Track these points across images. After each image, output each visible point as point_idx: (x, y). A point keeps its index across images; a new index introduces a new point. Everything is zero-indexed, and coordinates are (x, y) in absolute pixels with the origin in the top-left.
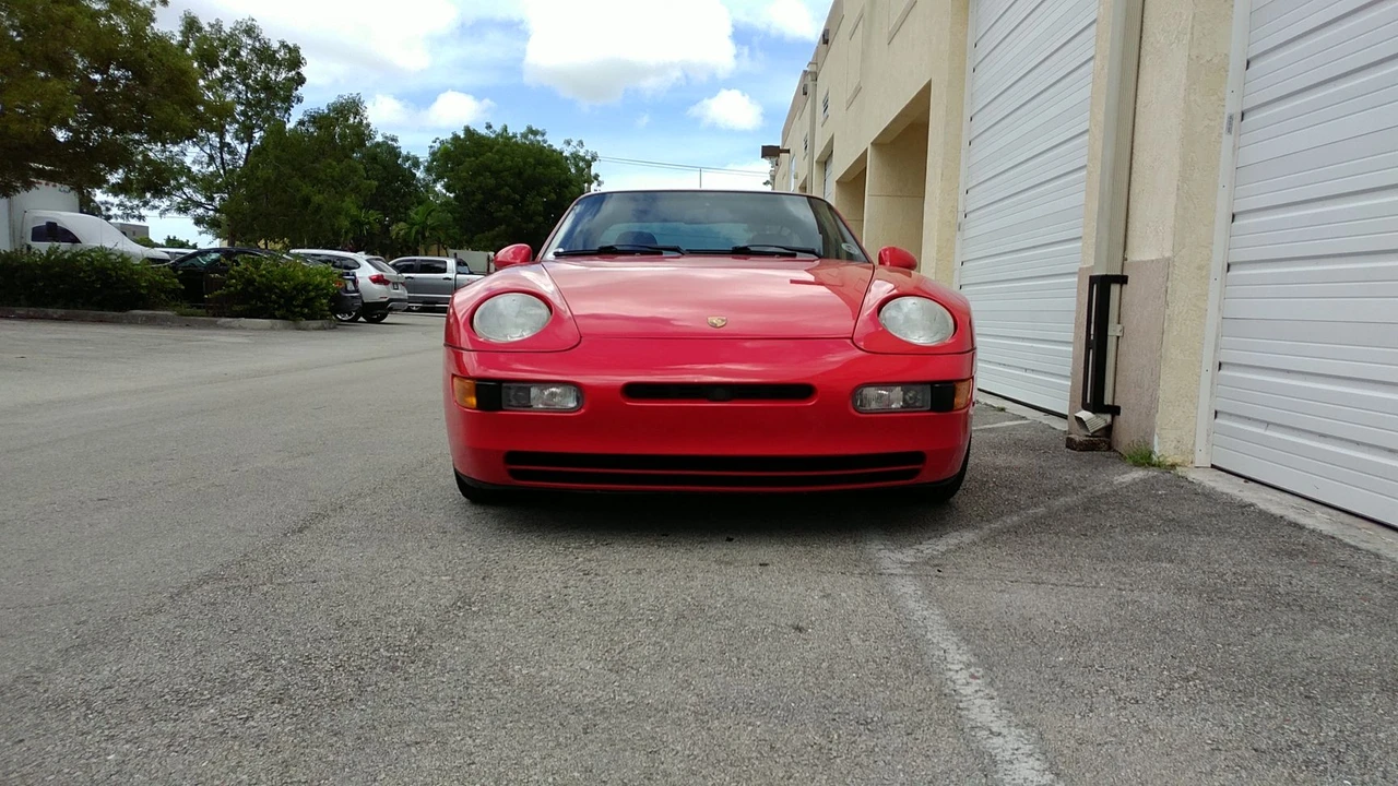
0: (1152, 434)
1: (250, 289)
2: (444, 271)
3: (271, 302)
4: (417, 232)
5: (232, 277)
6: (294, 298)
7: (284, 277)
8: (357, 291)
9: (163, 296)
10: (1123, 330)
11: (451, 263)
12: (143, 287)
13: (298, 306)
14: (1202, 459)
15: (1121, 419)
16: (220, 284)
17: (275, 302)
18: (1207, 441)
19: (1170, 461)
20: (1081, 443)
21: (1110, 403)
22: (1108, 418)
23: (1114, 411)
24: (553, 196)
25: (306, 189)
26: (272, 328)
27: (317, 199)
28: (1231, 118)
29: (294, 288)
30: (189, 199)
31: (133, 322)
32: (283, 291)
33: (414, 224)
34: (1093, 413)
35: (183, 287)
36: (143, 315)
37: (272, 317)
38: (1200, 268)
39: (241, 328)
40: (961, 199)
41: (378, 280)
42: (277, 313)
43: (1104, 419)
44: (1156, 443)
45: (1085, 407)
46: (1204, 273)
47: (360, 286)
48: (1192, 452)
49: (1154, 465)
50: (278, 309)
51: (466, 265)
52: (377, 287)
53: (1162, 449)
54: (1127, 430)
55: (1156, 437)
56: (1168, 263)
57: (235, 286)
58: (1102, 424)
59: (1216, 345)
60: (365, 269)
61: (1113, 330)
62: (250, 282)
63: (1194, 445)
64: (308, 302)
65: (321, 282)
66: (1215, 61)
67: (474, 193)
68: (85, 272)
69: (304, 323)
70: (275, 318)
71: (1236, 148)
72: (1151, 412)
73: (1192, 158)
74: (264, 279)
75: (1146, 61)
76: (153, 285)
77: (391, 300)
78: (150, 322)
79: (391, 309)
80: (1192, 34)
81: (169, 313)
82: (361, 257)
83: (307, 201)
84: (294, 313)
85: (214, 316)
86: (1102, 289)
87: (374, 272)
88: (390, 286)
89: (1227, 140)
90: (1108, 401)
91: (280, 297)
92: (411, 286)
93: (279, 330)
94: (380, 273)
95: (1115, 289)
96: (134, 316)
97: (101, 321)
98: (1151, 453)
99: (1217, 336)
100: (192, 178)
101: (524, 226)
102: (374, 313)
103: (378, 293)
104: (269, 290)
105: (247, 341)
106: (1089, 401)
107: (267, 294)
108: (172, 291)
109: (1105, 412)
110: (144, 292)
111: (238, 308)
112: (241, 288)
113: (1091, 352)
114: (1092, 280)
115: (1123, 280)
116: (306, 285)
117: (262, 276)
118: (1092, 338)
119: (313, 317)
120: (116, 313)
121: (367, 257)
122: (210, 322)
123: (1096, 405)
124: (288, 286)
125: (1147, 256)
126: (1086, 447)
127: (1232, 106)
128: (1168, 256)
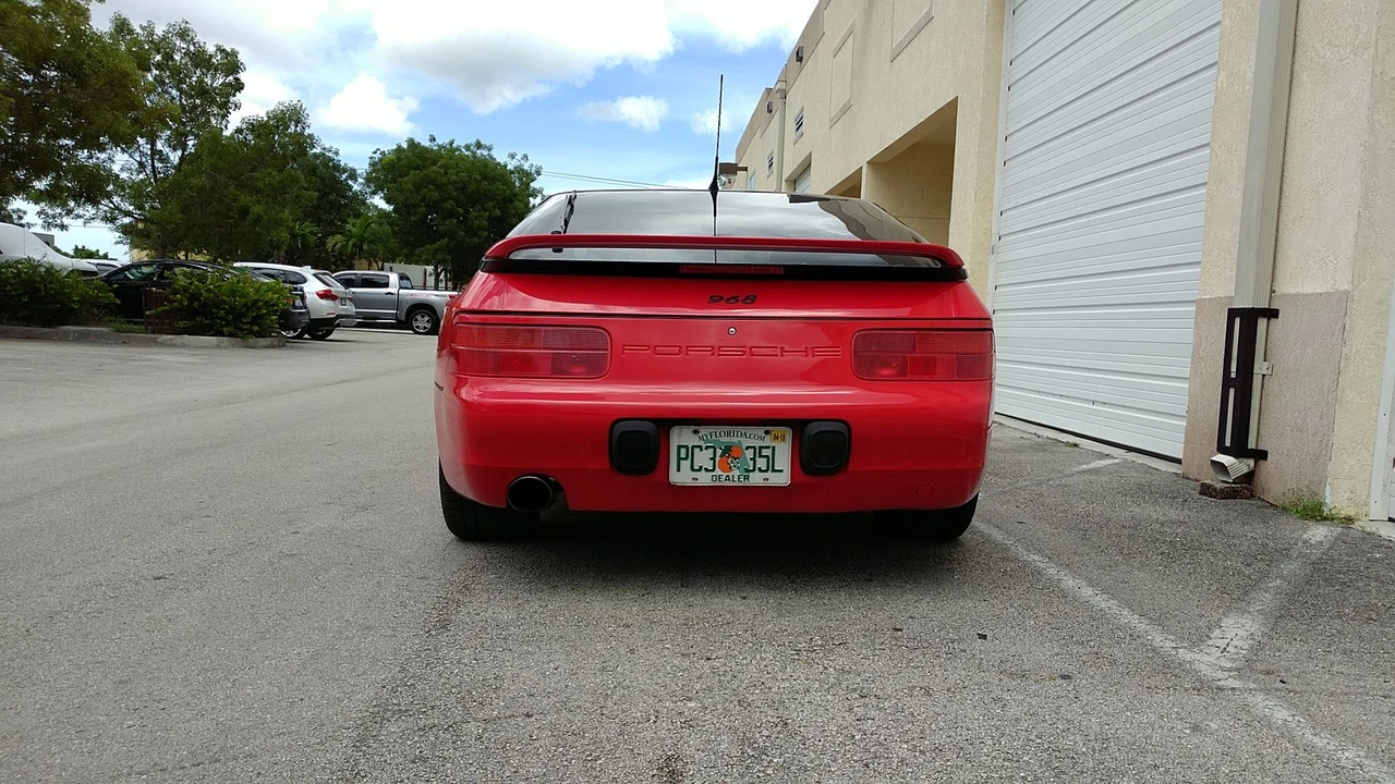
0: (1322, 482)
1: (196, 304)
2: (386, 285)
3: (219, 318)
4: (354, 245)
5: (176, 292)
6: (243, 315)
7: (233, 293)
8: (306, 308)
9: (96, 311)
10: (1271, 368)
11: (394, 278)
12: (74, 302)
13: (247, 323)
14: (1378, 511)
15: (1268, 467)
16: (164, 299)
17: (222, 319)
18: (1384, 491)
19: (1343, 513)
20: (1222, 491)
21: (1254, 447)
22: (1251, 462)
23: (1261, 455)
24: (498, 212)
25: (245, 199)
26: (218, 347)
27: (257, 209)
29: (245, 305)
30: (117, 208)
31: (64, 338)
32: (233, 309)
33: (352, 237)
34: (1234, 457)
35: (119, 302)
36: (76, 332)
37: (219, 334)
38: (1380, 303)
39: (183, 346)
40: (994, 221)
41: (325, 295)
42: (225, 330)
43: (1244, 466)
44: (1327, 493)
45: (1222, 449)
47: (307, 301)
48: (1366, 504)
49: (1325, 519)
50: (226, 326)
51: (408, 279)
52: (324, 302)
53: (1335, 499)
54: (1278, 477)
55: (1328, 487)
56: (1345, 297)
57: (181, 301)
58: (1245, 470)
60: (312, 285)
61: (1260, 367)
62: (194, 297)
63: (1368, 496)
64: (257, 320)
65: (271, 298)
67: (416, 206)
68: (11, 285)
69: (252, 340)
70: (222, 335)
72: (1321, 456)
73: (1375, 183)
74: (212, 295)
75: (1304, 78)
76: (84, 300)
77: (339, 317)
78: (84, 338)
79: (338, 325)
80: (1376, 48)
81: (105, 329)
82: (307, 271)
83: (245, 212)
84: (242, 330)
85: (154, 333)
86: (1247, 324)
87: (322, 287)
88: (338, 301)
90: (1252, 445)
91: (227, 313)
92: (356, 301)
93: (225, 348)
94: (327, 288)
95: (1262, 323)
96: (65, 333)
97: (29, 337)
98: (1321, 504)
100: (120, 185)
101: (468, 240)
102: (320, 329)
103: (322, 309)
104: (217, 305)
105: (198, 361)
106: (1228, 444)
107: (214, 310)
108: (106, 306)
109: (1250, 458)
110: (76, 307)
111: (182, 324)
112: (186, 303)
113: (1232, 391)
114: (1233, 313)
115: (1272, 314)
116: (256, 301)
117: (210, 291)
118: (1233, 375)
119: (260, 335)
120: (47, 330)
121: (314, 271)
122: (151, 340)
123: (1239, 449)
124: (239, 302)
125: (1309, 288)
126: (1229, 494)
128: (1344, 287)
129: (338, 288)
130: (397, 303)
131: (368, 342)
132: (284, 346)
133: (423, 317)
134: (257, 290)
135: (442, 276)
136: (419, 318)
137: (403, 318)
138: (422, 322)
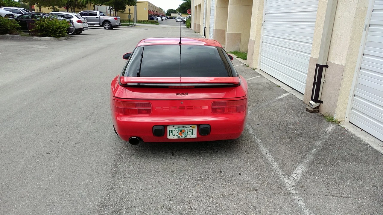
0: (334, 113)
1: (43, 28)
2: (96, 15)
3: (50, 32)
5: (37, 24)
6: (56, 31)
7: (53, 25)
8: (74, 26)
9: (15, 29)
10: (325, 80)
11: (98, 13)
12: (9, 27)
13: (58, 33)
14: (347, 120)
15: (323, 105)
16: (33, 27)
17: (51, 32)
18: (349, 115)
19: (338, 120)
20: (311, 111)
21: (320, 100)
22: (319, 104)
23: (321, 102)
26: (50, 40)
28: (366, 26)
29: (57, 28)
31: (7, 39)
32: (53, 29)
34: (315, 102)
35: (21, 27)
36: (10, 36)
37: (50, 36)
38: (352, 69)
39: (41, 40)
41: (79, 22)
43: (317, 105)
44: (335, 116)
45: (312, 100)
47: (74, 24)
48: (344, 118)
49: (334, 122)
50: (52, 34)
51: (102, 12)
52: (79, 24)
53: (336, 117)
54: (325, 109)
55: (335, 114)
56: (344, 67)
57: (38, 27)
59: (354, 90)
60: (75, 19)
61: (323, 80)
62: (42, 26)
63: (345, 116)
64: (60, 32)
65: (64, 26)
66: (364, 9)
69: (60, 38)
70: (51, 37)
71: (366, 35)
72: (335, 106)
73: (354, 38)
74: (47, 25)
76: (11, 26)
77: (83, 28)
78: (12, 39)
79: (83, 30)
81: (18, 35)
82: (73, 14)
84: (57, 35)
85: (32, 36)
86: (320, 69)
88: (83, 23)
89: (364, 32)
90: (319, 99)
92: (88, 20)
93: (53, 41)
94: (79, 19)
95: (324, 69)
96: (7, 37)
98: (333, 118)
99: (355, 87)
102: (79, 32)
103: (79, 26)
104: (49, 28)
105: (46, 47)
106: (314, 99)
107: (48, 30)
108: (17, 28)
109: (319, 102)
110: (9, 29)
111: (39, 34)
112: (40, 28)
113: (315, 85)
114: (317, 65)
115: (327, 66)
116: (59, 27)
117: (46, 24)
118: (316, 81)
119: (62, 36)
120: (2, 36)
121: (75, 14)
122: (31, 38)
123: (316, 100)
124: (55, 27)
125: (336, 62)
126: (313, 111)
127: (367, 23)
128: (344, 64)
129: (82, 20)
130: (100, 20)
131: (93, 35)
132: (69, 39)
133: (107, 24)
134: (60, 23)
135: (112, 10)
136: (106, 25)
137: (102, 25)
138: (107, 26)
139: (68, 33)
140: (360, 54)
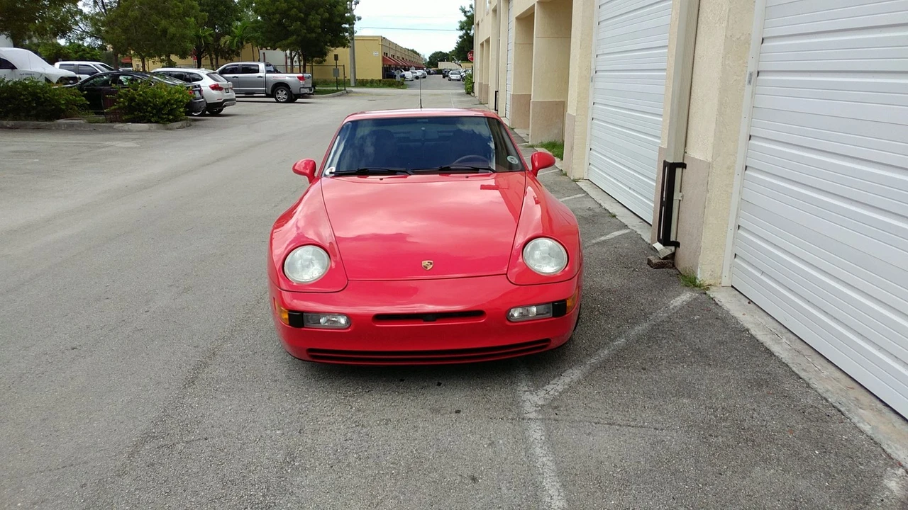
0: (696, 267)
1: (133, 104)
2: (257, 71)
3: (147, 112)
4: (237, 42)
5: (120, 97)
6: (162, 109)
7: (155, 96)
8: (203, 98)
9: (76, 108)
10: (683, 197)
11: (262, 66)
12: (62, 104)
13: (166, 114)
14: (726, 281)
15: (681, 250)
16: (113, 102)
17: (150, 112)
18: (730, 271)
19: (707, 283)
20: (656, 264)
21: (674, 240)
22: (673, 248)
23: (677, 244)
24: (327, 15)
25: (164, 23)
26: (149, 130)
27: (172, 30)
28: (751, 74)
29: (163, 103)
30: (84, 31)
31: (58, 129)
32: (155, 105)
33: (235, 37)
34: (664, 245)
35: (89, 103)
36: (66, 123)
37: (149, 121)
38: (729, 168)
39: (129, 131)
40: (593, 60)
41: (215, 88)
42: (153, 120)
43: (669, 250)
44: (698, 273)
45: (659, 241)
46: (731, 171)
47: (204, 93)
48: (721, 277)
49: (697, 286)
50: (152, 117)
51: (271, 65)
52: (215, 92)
53: (702, 276)
54: (683, 261)
55: (699, 269)
56: (709, 165)
57: (124, 103)
58: (669, 252)
59: (737, 215)
60: (207, 82)
61: (677, 196)
62: (132, 99)
63: (722, 273)
64: (171, 112)
65: (179, 98)
66: (742, 38)
67: (274, 14)
68: (24, 95)
69: (170, 125)
70: (151, 122)
71: (753, 94)
72: (697, 252)
73: (726, 101)
74: (141, 98)
75: (702, 28)
76: (68, 102)
77: (225, 101)
78: (71, 129)
79: (225, 106)
80: (728, 21)
81: (82, 121)
82: (202, 72)
83: (165, 31)
84: (162, 119)
85: (111, 122)
86: (671, 171)
87: (213, 83)
88: (224, 90)
89: (748, 89)
90: (673, 238)
91: (153, 108)
92: (237, 83)
93: (154, 131)
94: (216, 83)
95: (678, 171)
96: (59, 125)
97: (38, 129)
98: (695, 278)
99: (738, 209)
100: (85, 17)
101: (308, 35)
102: (215, 109)
103: (216, 96)
104: (146, 104)
105: (135, 145)
106: (661, 238)
107: (144, 107)
108: (81, 106)
109: (671, 245)
110: (64, 107)
111: (126, 117)
112: (127, 104)
113: (664, 208)
114: (665, 164)
115: (683, 166)
116: (169, 100)
117: (141, 95)
118: (665, 199)
119: (175, 120)
120: (48, 123)
121: (207, 72)
122: (110, 127)
123: (666, 241)
124: (158, 101)
125: (697, 157)
126: (659, 266)
127: (752, 68)
128: (710, 160)
129: (223, 82)
130: (266, 83)
131: (247, 115)
132: (190, 125)
133: (282, 91)
134: (169, 93)
135: (296, 59)
136: (280, 92)
137: (270, 93)
138: (282, 95)
139: (189, 114)
140: (744, 136)
